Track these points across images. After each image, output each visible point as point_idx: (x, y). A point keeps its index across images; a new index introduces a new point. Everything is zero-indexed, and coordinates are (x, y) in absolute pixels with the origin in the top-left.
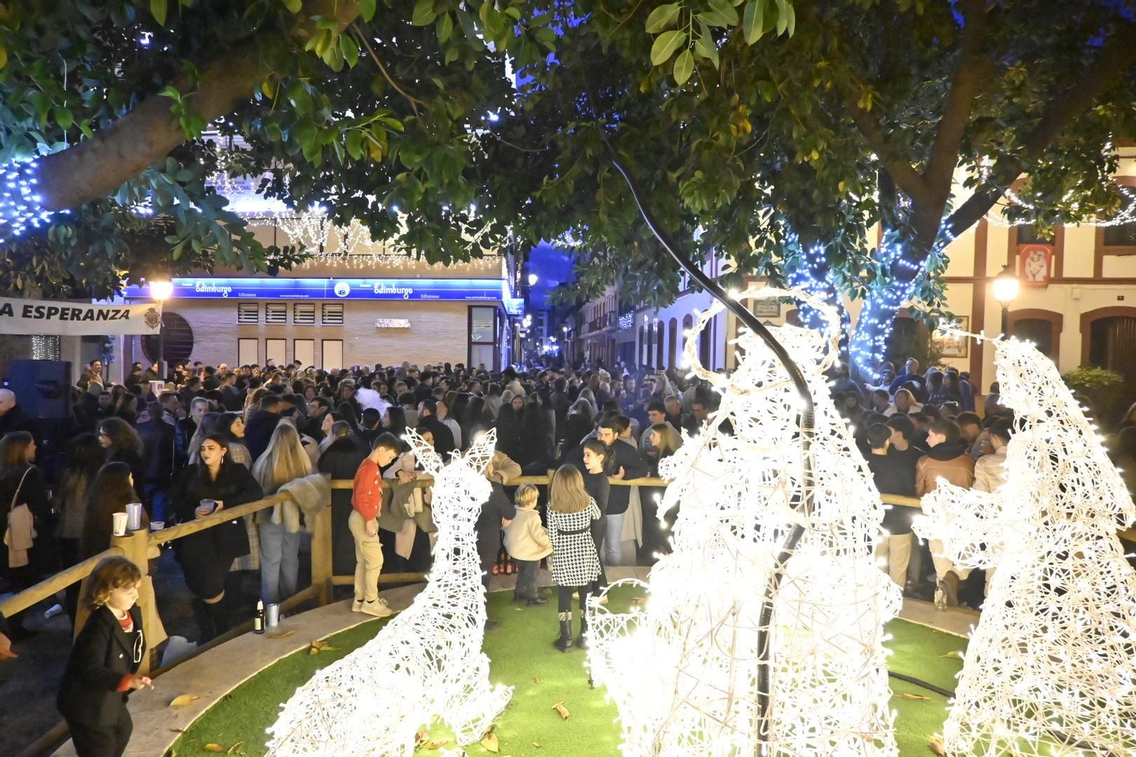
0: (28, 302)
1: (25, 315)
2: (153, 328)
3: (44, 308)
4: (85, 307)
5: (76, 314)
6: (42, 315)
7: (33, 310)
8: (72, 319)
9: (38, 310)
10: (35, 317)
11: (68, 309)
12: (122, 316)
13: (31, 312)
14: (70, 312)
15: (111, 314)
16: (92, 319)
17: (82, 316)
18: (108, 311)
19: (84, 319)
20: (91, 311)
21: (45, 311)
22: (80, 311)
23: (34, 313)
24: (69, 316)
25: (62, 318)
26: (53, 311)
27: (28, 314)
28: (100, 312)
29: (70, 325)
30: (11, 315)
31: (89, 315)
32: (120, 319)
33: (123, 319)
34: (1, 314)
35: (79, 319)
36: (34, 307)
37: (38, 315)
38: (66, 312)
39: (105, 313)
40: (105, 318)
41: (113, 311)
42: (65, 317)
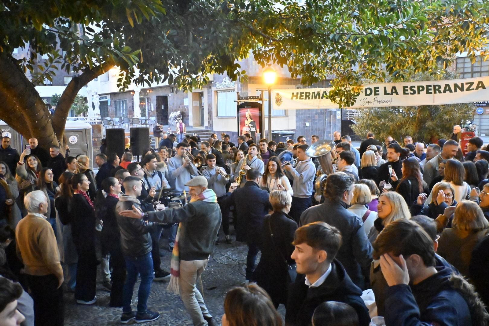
0: (405, 84)
1: (404, 93)
3: (414, 87)
4: (442, 84)
5: (437, 89)
6: (414, 92)
7: (408, 89)
8: (435, 92)
9: (411, 88)
10: (411, 94)
11: (431, 86)
13: (407, 90)
14: (432, 88)
15: (466, 87)
16: (451, 91)
17: (442, 90)
18: (462, 84)
19: (444, 92)
20: (447, 85)
21: (416, 89)
22: (440, 87)
23: (409, 91)
24: (433, 91)
25: (428, 93)
26: (421, 89)
27: (406, 92)
28: (456, 86)
29: (434, 97)
30: (397, 94)
31: (447, 89)
32: (477, 88)
33: (480, 89)
34: (392, 94)
35: (440, 92)
36: (409, 87)
37: (412, 92)
38: (429, 88)
39: (460, 86)
40: (462, 89)
41: (467, 84)
42: (430, 91)
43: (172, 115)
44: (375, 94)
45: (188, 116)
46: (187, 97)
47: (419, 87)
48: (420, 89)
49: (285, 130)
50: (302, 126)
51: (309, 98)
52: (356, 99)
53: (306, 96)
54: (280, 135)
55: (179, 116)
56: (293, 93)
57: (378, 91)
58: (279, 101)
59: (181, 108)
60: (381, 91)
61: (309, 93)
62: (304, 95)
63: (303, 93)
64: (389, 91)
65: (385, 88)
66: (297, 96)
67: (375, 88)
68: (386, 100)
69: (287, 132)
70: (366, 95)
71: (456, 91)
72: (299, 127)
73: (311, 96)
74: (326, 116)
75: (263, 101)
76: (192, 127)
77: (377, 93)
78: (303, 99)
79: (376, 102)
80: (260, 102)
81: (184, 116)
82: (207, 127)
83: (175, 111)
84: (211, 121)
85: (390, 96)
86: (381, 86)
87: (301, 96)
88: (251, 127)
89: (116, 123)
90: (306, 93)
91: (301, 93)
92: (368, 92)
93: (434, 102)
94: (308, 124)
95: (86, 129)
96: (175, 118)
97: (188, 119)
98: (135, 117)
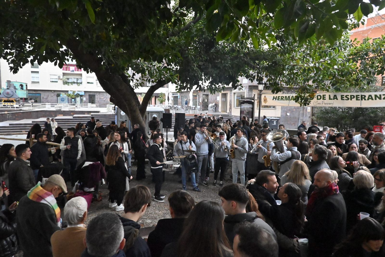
0: (343, 94)
1: (342, 99)
3: (348, 96)
4: (367, 94)
5: (363, 97)
6: (348, 99)
7: (344, 97)
8: (362, 100)
9: (346, 96)
10: (346, 100)
11: (359, 96)
13: (344, 98)
14: (360, 97)
15: (383, 97)
16: (372, 99)
17: (366, 98)
18: (380, 95)
19: (368, 99)
20: (370, 96)
21: (349, 97)
22: (365, 96)
23: (345, 98)
24: (360, 99)
25: (357, 100)
27: (343, 99)
28: (376, 96)
29: (361, 102)
30: (337, 99)
31: (370, 98)
34: (334, 99)
35: (365, 100)
36: (345, 96)
37: (347, 99)
38: (358, 97)
39: (379, 96)
40: (380, 98)
41: (383, 95)
42: (358, 99)
43: (210, 105)
44: (323, 99)
45: (219, 106)
46: (219, 96)
47: (351, 96)
48: (352, 97)
49: (274, 117)
50: (284, 115)
51: (283, 100)
52: (311, 101)
53: (281, 98)
54: (270, 120)
55: (214, 106)
56: (274, 97)
57: (325, 97)
58: (265, 100)
59: (215, 102)
60: (327, 97)
61: (283, 97)
62: (280, 98)
63: (280, 97)
64: (332, 97)
65: (330, 95)
66: (276, 98)
67: (323, 95)
68: (330, 103)
69: (275, 118)
70: (318, 99)
71: (376, 99)
72: (283, 116)
73: (284, 99)
74: (300, 110)
75: (254, 101)
76: (220, 112)
77: (324, 98)
78: (279, 100)
79: (323, 104)
80: (253, 101)
81: (216, 106)
82: (228, 113)
83: (212, 103)
84: (231, 110)
85: (333, 100)
86: (327, 95)
87: (278, 98)
88: (247, 115)
89: (179, 108)
90: (282, 97)
91: (279, 97)
92: (319, 97)
93: (361, 105)
94: (288, 114)
95: (161, 111)
96: (211, 107)
97: (218, 108)
98: (189, 106)
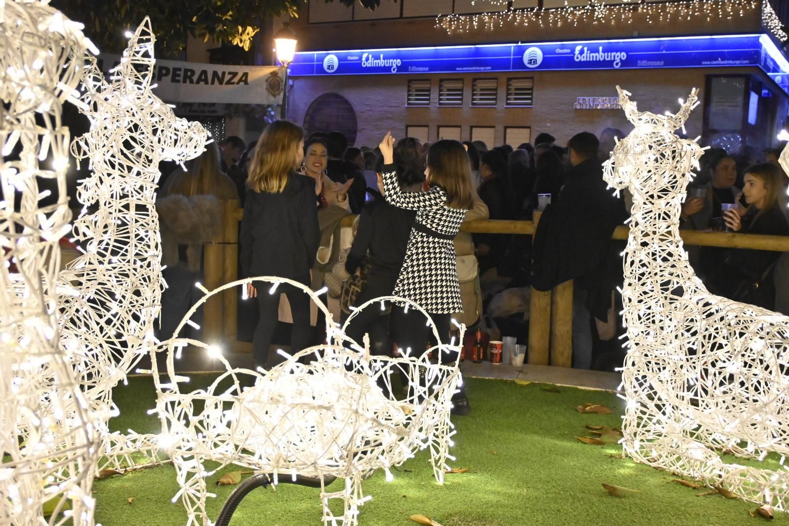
2: (274, 96)
4: (198, 68)
5: (188, 76)
8: (185, 82)
11: (180, 70)
12: (240, 80)
14: (182, 73)
15: (227, 77)
16: (207, 83)
17: (195, 78)
18: (224, 73)
19: (198, 82)
20: (204, 72)
22: (193, 73)
24: (181, 78)
25: (174, 80)
26: (164, 72)
28: (215, 74)
31: (203, 77)
32: (238, 83)
33: (242, 84)
35: (192, 82)
38: (177, 72)
39: (220, 76)
40: (221, 82)
41: (230, 73)
42: (177, 78)
